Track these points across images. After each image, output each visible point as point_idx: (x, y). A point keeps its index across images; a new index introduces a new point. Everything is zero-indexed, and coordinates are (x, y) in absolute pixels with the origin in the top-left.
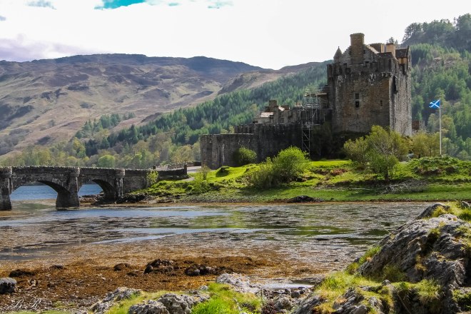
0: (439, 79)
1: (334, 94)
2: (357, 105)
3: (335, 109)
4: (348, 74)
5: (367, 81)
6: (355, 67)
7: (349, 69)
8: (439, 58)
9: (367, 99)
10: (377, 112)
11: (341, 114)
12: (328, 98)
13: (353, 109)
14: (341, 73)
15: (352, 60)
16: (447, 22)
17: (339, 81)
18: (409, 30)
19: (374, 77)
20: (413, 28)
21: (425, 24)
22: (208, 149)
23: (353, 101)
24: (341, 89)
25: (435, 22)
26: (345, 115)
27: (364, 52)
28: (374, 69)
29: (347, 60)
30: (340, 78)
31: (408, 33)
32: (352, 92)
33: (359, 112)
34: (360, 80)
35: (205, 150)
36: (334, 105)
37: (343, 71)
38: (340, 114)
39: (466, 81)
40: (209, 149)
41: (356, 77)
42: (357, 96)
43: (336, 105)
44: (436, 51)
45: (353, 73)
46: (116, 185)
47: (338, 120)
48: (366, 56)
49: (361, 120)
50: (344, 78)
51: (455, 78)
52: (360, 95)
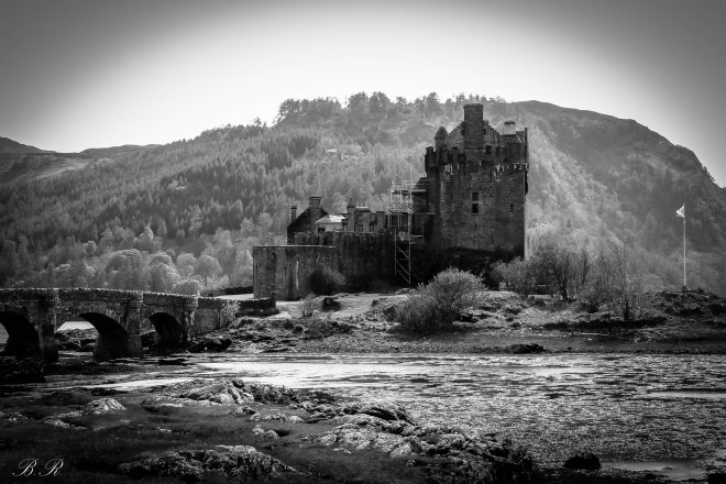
0: (337, 181)
1: (438, 192)
2: (475, 209)
3: (438, 213)
4: (462, 163)
5: (491, 175)
6: (473, 153)
7: (464, 155)
8: (334, 151)
9: (490, 202)
10: (505, 221)
11: (450, 222)
12: (427, 198)
13: (469, 214)
14: (450, 160)
15: (465, 142)
16: (334, 101)
17: (447, 173)
18: (283, 108)
19: (501, 169)
20: (290, 106)
21: (305, 102)
22: (268, 268)
23: (469, 203)
24: (450, 186)
25: (320, 101)
26: (456, 223)
27: (484, 132)
28: (502, 157)
29: (458, 141)
30: (448, 168)
31: (281, 111)
32: (469, 189)
33: (477, 220)
34: (480, 173)
35: (261, 270)
36: (437, 207)
37: (455, 157)
38: (448, 221)
39: (373, 184)
40: (271, 268)
41: (474, 168)
42: (475, 196)
43: (441, 207)
44: (328, 142)
45: (469, 162)
46: (184, 322)
47: (445, 230)
48: (488, 138)
49: (481, 231)
50: (455, 167)
51: (358, 180)
52: (480, 195)
